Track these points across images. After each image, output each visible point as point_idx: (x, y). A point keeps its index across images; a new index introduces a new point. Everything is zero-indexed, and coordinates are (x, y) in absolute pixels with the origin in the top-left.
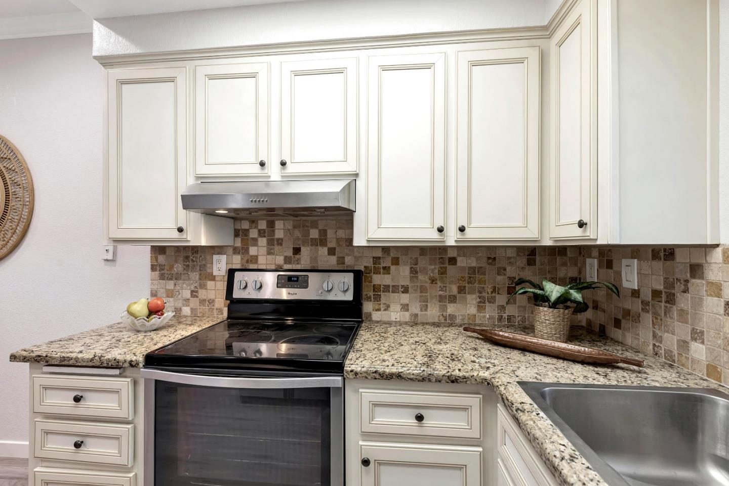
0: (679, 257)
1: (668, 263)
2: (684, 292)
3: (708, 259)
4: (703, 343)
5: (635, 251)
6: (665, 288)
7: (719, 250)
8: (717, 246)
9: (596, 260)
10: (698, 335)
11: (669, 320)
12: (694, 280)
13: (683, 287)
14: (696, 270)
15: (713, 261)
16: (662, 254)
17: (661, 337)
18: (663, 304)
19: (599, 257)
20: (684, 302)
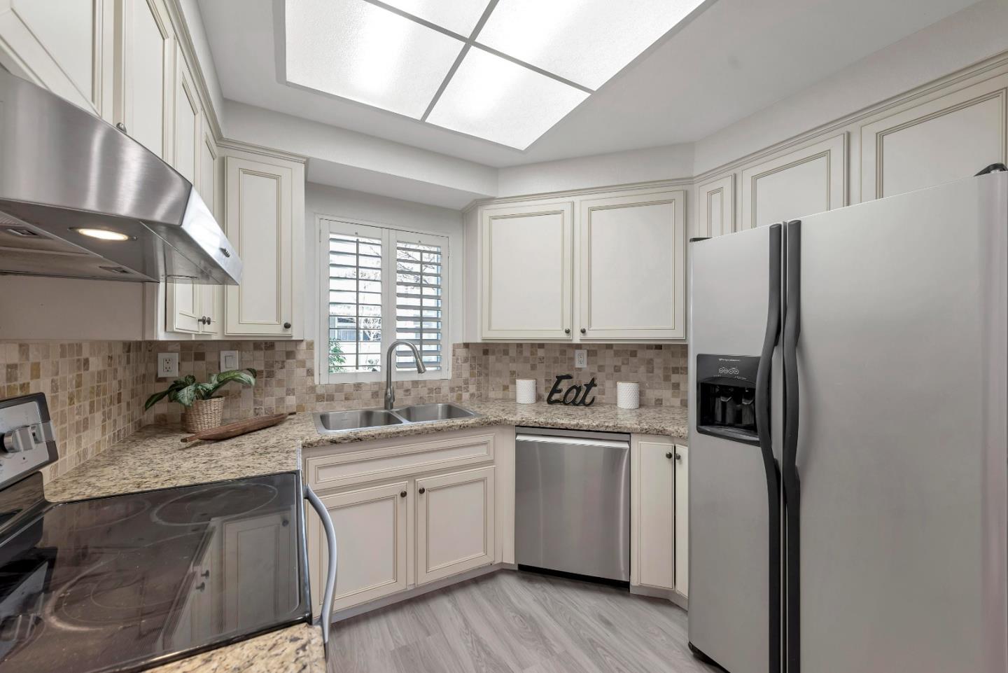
0: (278, 347)
1: (269, 352)
2: (282, 368)
3: (298, 348)
4: (294, 395)
5: (236, 344)
6: (265, 368)
7: (304, 343)
8: (302, 341)
9: (177, 354)
10: (290, 392)
11: (269, 388)
12: (288, 361)
13: (280, 366)
14: (290, 355)
15: (301, 348)
16: (263, 346)
17: (262, 401)
18: (264, 379)
19: (181, 350)
20: (280, 374)
